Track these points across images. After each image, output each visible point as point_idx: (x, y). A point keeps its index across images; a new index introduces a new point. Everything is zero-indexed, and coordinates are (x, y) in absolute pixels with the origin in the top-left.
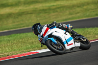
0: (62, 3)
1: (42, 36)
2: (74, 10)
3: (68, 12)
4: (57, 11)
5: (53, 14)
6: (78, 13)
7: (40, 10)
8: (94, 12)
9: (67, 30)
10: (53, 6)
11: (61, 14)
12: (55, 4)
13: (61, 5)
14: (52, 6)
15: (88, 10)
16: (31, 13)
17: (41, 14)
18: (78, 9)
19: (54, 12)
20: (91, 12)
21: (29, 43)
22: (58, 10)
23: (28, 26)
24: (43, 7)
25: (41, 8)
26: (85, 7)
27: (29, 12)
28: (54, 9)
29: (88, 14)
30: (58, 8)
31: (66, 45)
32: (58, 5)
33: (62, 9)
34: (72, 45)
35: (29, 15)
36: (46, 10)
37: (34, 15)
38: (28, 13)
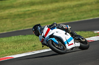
0: (37, 8)
1: (44, 37)
2: (49, 15)
3: (43, 17)
4: (32, 16)
5: (28, 19)
6: (54, 17)
7: (15, 15)
8: (69, 16)
9: (67, 30)
10: (29, 10)
11: (36, 18)
12: (30, 9)
13: (36, 9)
14: (27, 11)
15: (64, 15)
16: (6, 18)
17: (16, 19)
18: (53, 14)
19: (29, 17)
20: (66, 16)
21: (4, 48)
22: (34, 15)
23: (3, 31)
24: (18, 12)
25: (17, 13)
26: (61, 12)
27: (4, 17)
28: (29, 14)
29: (63, 19)
30: (34, 13)
31: (67, 45)
32: (34, 10)
33: (37, 14)
34: (72, 45)
35: (4, 20)
36: (21, 15)
37: (9, 20)
38: (3, 19)
